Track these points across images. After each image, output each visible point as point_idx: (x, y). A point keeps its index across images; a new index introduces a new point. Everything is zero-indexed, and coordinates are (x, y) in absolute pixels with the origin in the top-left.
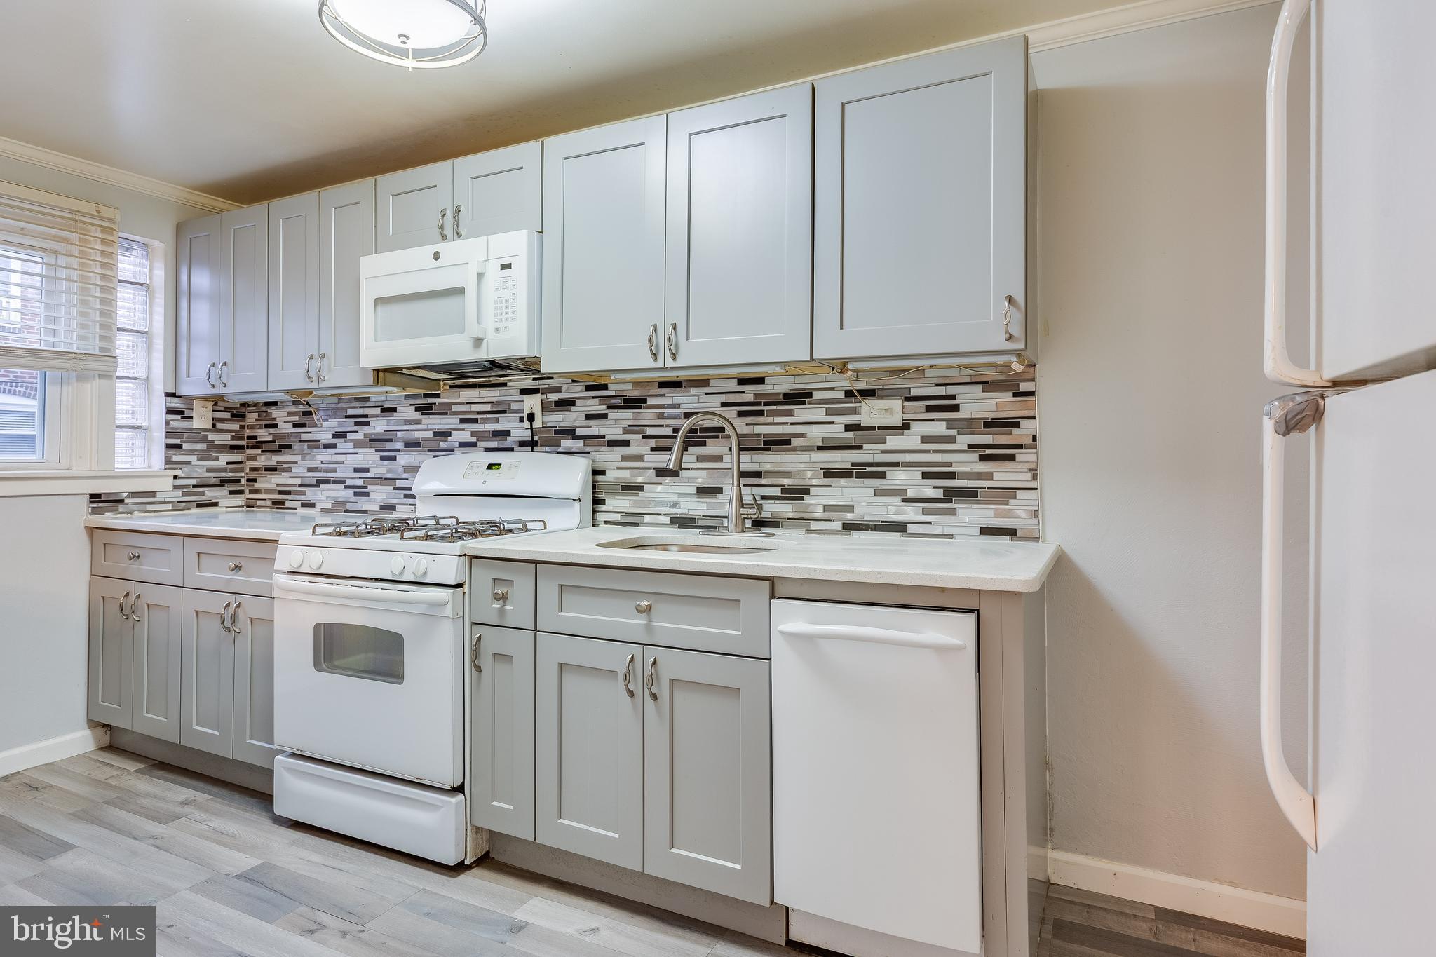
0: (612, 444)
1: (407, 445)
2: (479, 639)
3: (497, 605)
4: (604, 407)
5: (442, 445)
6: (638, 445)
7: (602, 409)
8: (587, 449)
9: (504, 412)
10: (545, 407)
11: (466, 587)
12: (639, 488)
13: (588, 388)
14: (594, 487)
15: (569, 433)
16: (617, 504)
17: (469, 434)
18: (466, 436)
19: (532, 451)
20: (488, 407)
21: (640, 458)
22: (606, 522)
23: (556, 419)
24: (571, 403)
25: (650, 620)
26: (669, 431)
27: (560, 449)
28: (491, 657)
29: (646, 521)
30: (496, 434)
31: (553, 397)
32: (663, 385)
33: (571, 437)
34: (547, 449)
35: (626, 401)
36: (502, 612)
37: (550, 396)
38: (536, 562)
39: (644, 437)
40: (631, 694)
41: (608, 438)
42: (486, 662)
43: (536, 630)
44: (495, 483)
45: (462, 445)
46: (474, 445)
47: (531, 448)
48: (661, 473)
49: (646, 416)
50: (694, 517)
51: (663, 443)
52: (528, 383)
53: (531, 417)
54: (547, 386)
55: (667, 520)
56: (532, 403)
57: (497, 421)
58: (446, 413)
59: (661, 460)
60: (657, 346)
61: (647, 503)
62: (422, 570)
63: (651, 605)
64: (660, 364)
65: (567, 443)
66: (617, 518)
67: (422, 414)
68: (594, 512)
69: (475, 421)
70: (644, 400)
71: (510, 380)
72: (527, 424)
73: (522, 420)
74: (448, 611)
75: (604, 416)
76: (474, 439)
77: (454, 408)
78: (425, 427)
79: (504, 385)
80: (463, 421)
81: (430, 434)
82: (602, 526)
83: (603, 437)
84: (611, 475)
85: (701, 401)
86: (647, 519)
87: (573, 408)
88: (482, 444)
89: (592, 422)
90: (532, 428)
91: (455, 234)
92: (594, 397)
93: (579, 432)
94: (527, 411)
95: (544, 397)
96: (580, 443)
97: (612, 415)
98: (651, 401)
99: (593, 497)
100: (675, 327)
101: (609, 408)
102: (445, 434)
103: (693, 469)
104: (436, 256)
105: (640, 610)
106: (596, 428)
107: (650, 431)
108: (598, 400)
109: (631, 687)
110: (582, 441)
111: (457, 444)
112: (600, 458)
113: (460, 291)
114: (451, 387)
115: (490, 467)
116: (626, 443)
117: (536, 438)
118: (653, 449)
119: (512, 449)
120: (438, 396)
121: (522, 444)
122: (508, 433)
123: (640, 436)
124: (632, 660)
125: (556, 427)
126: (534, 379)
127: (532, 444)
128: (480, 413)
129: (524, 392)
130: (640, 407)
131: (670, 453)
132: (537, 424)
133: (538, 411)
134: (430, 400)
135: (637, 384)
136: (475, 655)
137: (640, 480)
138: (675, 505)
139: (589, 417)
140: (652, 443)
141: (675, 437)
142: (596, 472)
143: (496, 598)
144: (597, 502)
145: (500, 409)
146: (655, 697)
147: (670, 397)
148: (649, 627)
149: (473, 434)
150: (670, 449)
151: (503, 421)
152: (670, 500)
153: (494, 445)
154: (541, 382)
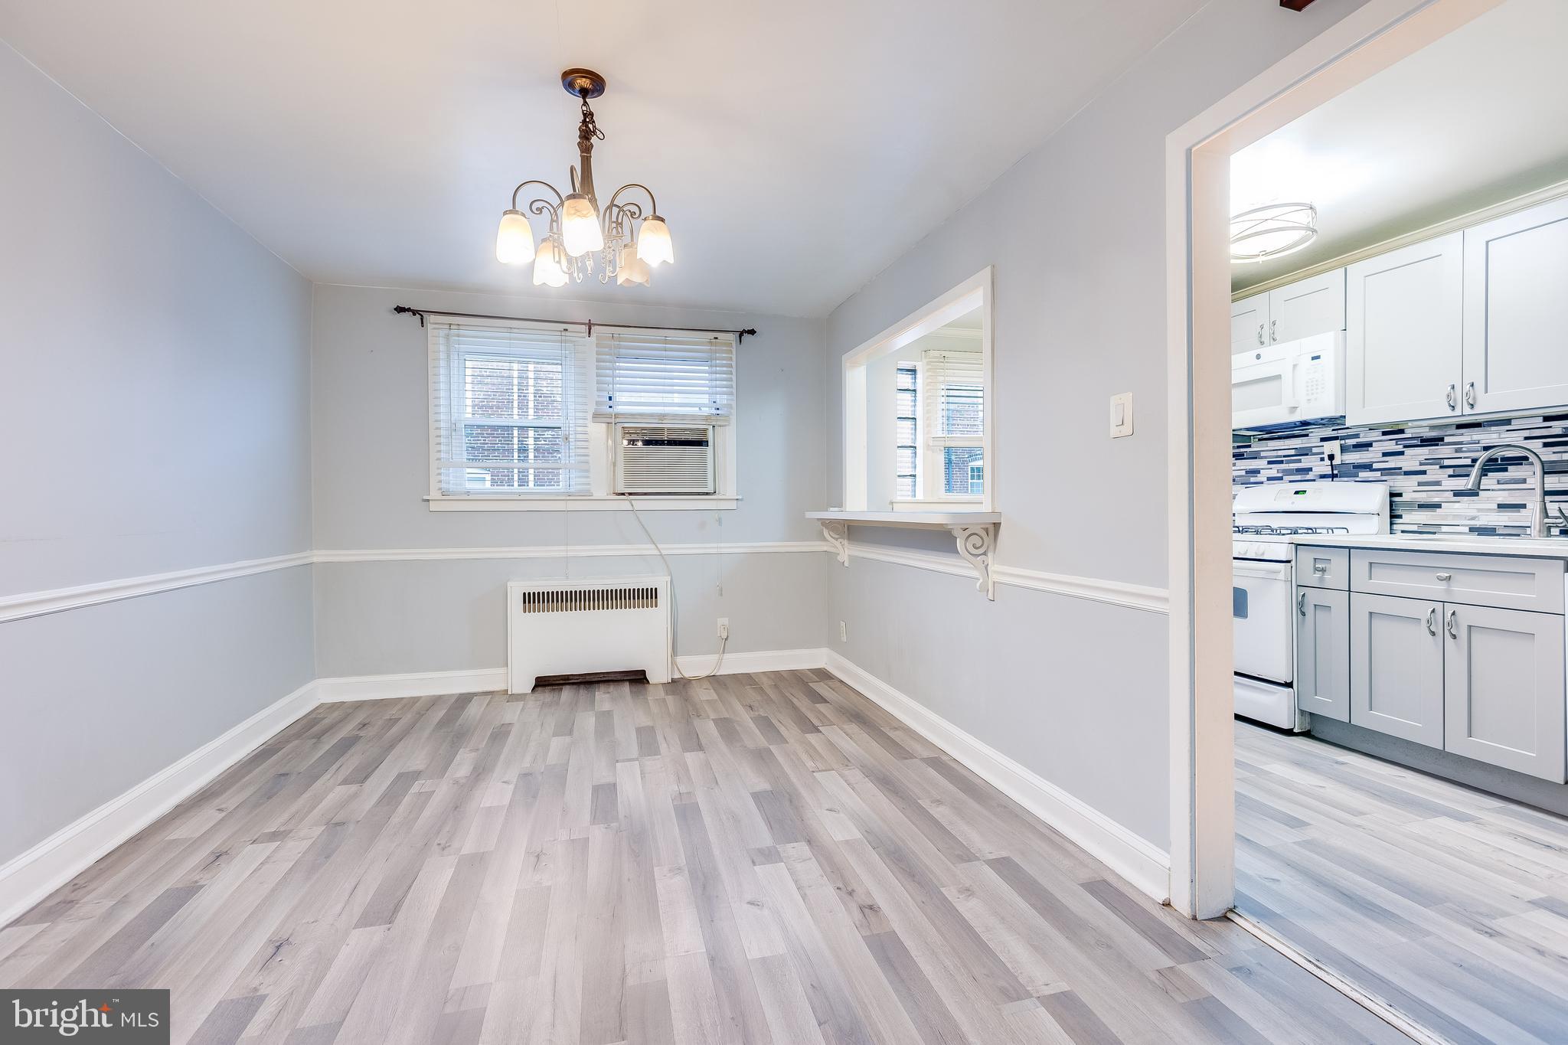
0: (1407, 473)
2: (1304, 595)
3: (1318, 575)
4: (1401, 446)
5: (1252, 480)
6: (1434, 473)
7: (1400, 448)
8: (1384, 478)
9: (1307, 455)
10: (1344, 449)
11: (1293, 563)
12: (1438, 506)
13: (1384, 433)
14: (1391, 505)
15: (1368, 467)
16: (1412, 518)
18: (1274, 471)
19: (1332, 480)
20: (1293, 452)
21: (1438, 483)
22: (1403, 532)
23: (1355, 457)
24: (1370, 445)
25: (1449, 586)
26: (1469, 462)
27: (1357, 479)
28: (1313, 607)
29: (1443, 530)
30: (1299, 471)
31: (1352, 442)
32: (1460, 426)
33: (1368, 470)
34: (1346, 479)
35: (1423, 440)
36: (1321, 579)
37: (1347, 441)
38: (1350, 548)
39: (1441, 467)
40: (1433, 634)
41: (1404, 469)
42: (1309, 610)
43: (1350, 591)
44: (1301, 503)
45: (1269, 479)
46: (1281, 479)
47: (1331, 479)
48: (1458, 494)
49: (1442, 451)
50: (1494, 527)
51: (1459, 471)
52: (1328, 432)
53: (1331, 457)
54: (1346, 434)
55: (1466, 529)
56: (1333, 447)
57: (1300, 461)
58: (1256, 458)
59: (1461, 484)
60: (1455, 400)
61: (1445, 517)
62: (1261, 552)
63: (1450, 576)
64: (1458, 412)
65: (1363, 475)
66: (1415, 528)
67: (1236, 459)
68: (1392, 524)
69: (1281, 462)
70: (1442, 439)
71: (1312, 432)
72: (1329, 463)
73: (1322, 459)
74: (1281, 576)
75: (1402, 453)
76: (1280, 475)
77: (1263, 454)
78: (1238, 468)
79: (1307, 435)
80: (1270, 463)
81: (1243, 473)
82: (1399, 534)
83: (1401, 468)
84: (1406, 498)
85: (1501, 437)
86: (1444, 529)
87: (1370, 449)
88: (1289, 478)
89: (1389, 458)
90: (1332, 465)
91: (1272, 340)
92: (1391, 440)
93: (1375, 466)
94: (1327, 452)
95: (1343, 442)
96: (1378, 474)
97: (1408, 451)
98: (1447, 439)
99: (1391, 512)
100: (1472, 385)
101: (1405, 447)
102: (1256, 472)
103: (1492, 490)
104: (1258, 357)
105: (1441, 579)
106: (1392, 462)
107: (1447, 463)
108: (1394, 441)
109: (1433, 628)
110: (1379, 472)
111: (1266, 479)
112: (1398, 484)
113: (1279, 377)
114: (1260, 440)
115: (1297, 493)
116: (1424, 472)
117: (1335, 472)
118: (1450, 476)
119: (1314, 480)
120: (1249, 446)
121: (1323, 477)
122: (1310, 469)
123: (1438, 467)
124: (1433, 611)
125: (1355, 463)
126: (1333, 430)
127: (1333, 476)
128: (1284, 456)
129: (1323, 440)
130: (1437, 445)
131: (1467, 478)
132: (1337, 461)
133: (1337, 452)
134: (1242, 450)
135: (1433, 428)
136: (1301, 605)
137: (1436, 500)
138: (1473, 518)
139: (1386, 454)
140: (1450, 471)
141: (1473, 466)
142: (1392, 495)
143: (1316, 569)
144: (1392, 516)
145: (1305, 452)
146: (1454, 637)
147: (1467, 436)
148: (1448, 591)
149: (1279, 471)
150: (1468, 475)
151: (1306, 461)
152: (1468, 514)
153: (1298, 477)
154: (1340, 431)
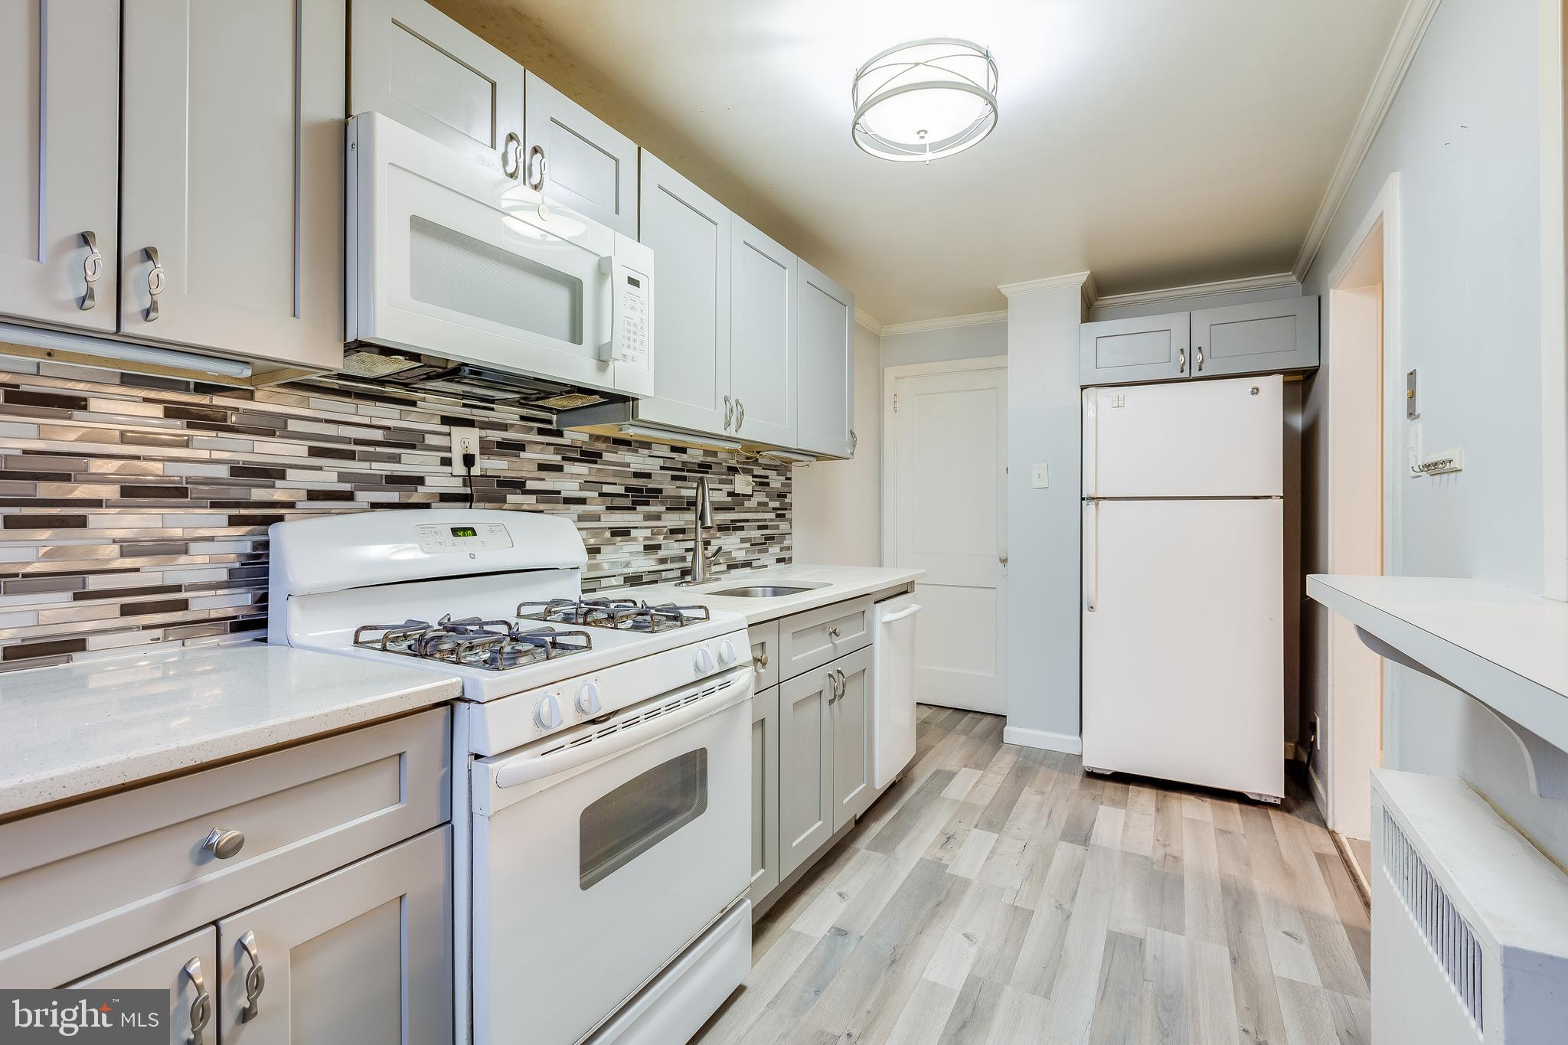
0: (568, 501)
1: (128, 492)
4: (559, 458)
5: (260, 495)
6: (592, 503)
7: (556, 459)
8: (541, 507)
9: (413, 447)
10: (486, 448)
12: (596, 551)
13: (541, 432)
15: (518, 485)
17: (334, 476)
18: (327, 476)
19: (470, 508)
20: (378, 435)
21: (597, 518)
23: (499, 466)
24: (520, 447)
25: (834, 641)
26: (623, 490)
30: (394, 480)
31: (496, 436)
33: (518, 491)
35: (583, 453)
37: (488, 432)
38: (780, 618)
39: (600, 495)
41: (564, 494)
43: (779, 683)
44: (459, 557)
45: (313, 495)
46: (349, 496)
47: (469, 504)
50: (641, 574)
51: (619, 502)
52: (455, 408)
53: (469, 460)
54: (487, 420)
56: (465, 440)
57: (396, 459)
59: (616, 519)
65: (514, 499)
69: (350, 456)
71: (424, 400)
72: (463, 471)
73: (447, 462)
75: (559, 468)
76: (346, 487)
77: (293, 426)
79: (413, 404)
80: (314, 452)
81: (223, 472)
83: (559, 492)
85: (646, 463)
87: (522, 454)
88: (364, 497)
89: (543, 474)
90: (464, 476)
92: (549, 444)
93: (530, 485)
94: (455, 449)
95: (484, 433)
96: (532, 499)
97: (569, 468)
101: (564, 459)
102: (272, 473)
103: (641, 528)
106: (550, 482)
107: (606, 489)
110: (534, 497)
113: (574, 281)
115: (455, 531)
116: (582, 501)
117: (472, 490)
118: (609, 508)
121: (445, 498)
122: (420, 481)
125: (500, 477)
126: (465, 405)
128: (358, 442)
129: (449, 421)
130: (595, 462)
132: (476, 471)
133: (474, 449)
135: (593, 437)
138: (627, 565)
139: (543, 467)
140: (609, 501)
145: (412, 441)
147: (623, 456)
149: (343, 477)
151: (411, 463)
152: (623, 560)
153: (393, 497)
154: (475, 411)
